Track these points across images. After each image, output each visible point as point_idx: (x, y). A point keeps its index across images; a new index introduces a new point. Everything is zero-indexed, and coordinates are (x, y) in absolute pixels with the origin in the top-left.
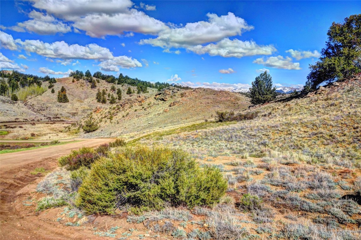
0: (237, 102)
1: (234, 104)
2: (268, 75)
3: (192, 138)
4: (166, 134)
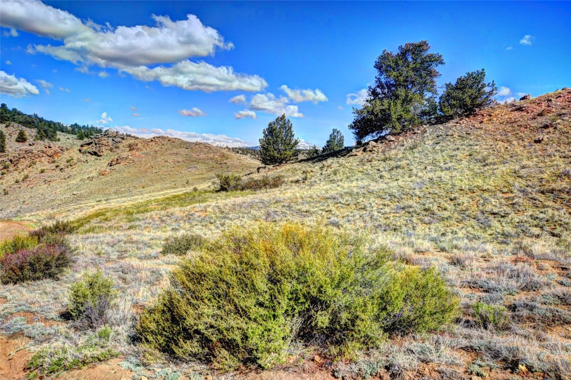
0: (225, 161)
1: (221, 164)
2: (287, 120)
3: (199, 217)
4: (135, 211)
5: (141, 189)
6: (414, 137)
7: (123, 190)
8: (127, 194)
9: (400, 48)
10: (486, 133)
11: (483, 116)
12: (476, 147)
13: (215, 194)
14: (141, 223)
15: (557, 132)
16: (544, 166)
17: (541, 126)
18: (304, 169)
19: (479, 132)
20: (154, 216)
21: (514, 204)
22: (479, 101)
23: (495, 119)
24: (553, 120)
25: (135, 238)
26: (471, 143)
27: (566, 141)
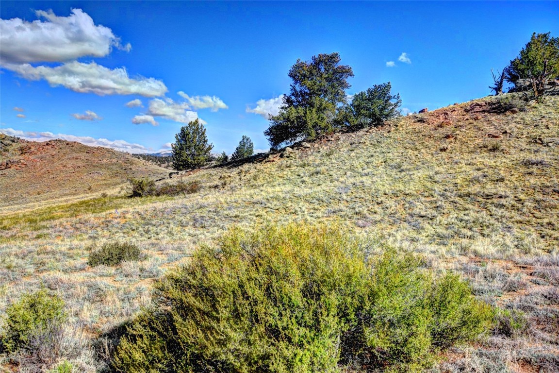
0: (129, 167)
1: (125, 169)
2: (200, 126)
3: (118, 223)
4: (38, 218)
5: (37, 196)
6: (329, 144)
7: (14, 196)
8: (21, 201)
9: (314, 58)
10: (395, 142)
11: (390, 126)
12: (389, 155)
13: (130, 200)
14: (50, 231)
15: (457, 141)
16: (454, 172)
17: (443, 136)
18: (220, 174)
19: (389, 141)
20: (65, 224)
21: (437, 207)
22: (386, 112)
23: (401, 129)
24: (453, 132)
25: (49, 248)
26: (384, 150)
27: (467, 150)
